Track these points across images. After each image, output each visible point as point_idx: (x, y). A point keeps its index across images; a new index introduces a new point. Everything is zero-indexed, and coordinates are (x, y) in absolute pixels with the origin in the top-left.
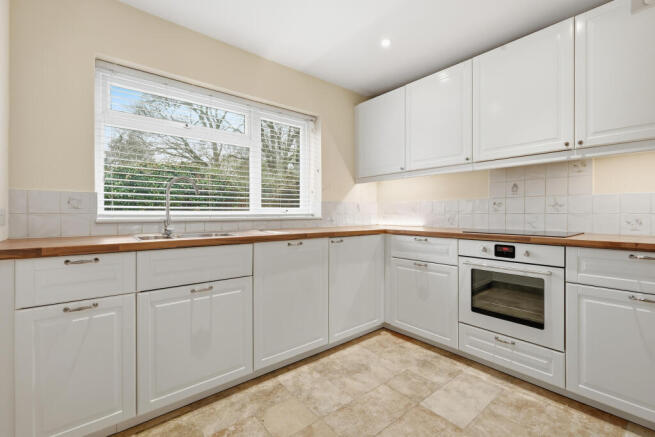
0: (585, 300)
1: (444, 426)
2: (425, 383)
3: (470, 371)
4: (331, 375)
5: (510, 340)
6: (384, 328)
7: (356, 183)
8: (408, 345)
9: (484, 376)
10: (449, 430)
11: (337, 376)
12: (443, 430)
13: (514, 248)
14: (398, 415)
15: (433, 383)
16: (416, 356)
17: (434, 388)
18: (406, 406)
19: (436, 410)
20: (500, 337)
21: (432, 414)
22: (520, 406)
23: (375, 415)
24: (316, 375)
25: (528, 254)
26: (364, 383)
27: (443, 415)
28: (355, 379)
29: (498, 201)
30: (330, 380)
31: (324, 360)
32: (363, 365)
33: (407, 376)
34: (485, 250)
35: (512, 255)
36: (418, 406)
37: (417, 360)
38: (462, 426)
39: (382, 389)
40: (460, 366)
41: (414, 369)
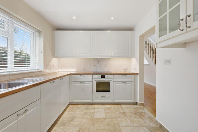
0: (116, 84)
1: (102, 120)
2: (91, 113)
3: (96, 106)
4: (66, 125)
5: (104, 96)
6: (69, 104)
7: (53, 57)
8: (79, 106)
9: (99, 106)
10: (104, 120)
11: (68, 124)
12: (103, 121)
13: (105, 76)
14: (93, 124)
15: (93, 112)
16: (83, 108)
17: (93, 113)
18: (92, 120)
19: (98, 118)
20: (102, 96)
21: (98, 119)
22: (109, 108)
23: (88, 127)
24: (62, 127)
25: (107, 77)
26: (78, 121)
27: (100, 118)
28: (75, 122)
29: (95, 65)
30: (68, 126)
31: (59, 122)
32: (73, 117)
33: (86, 114)
34: (99, 77)
35: (104, 77)
36: (94, 119)
37: (85, 109)
38: (105, 118)
39: (84, 120)
40: (94, 106)
41: (86, 111)
